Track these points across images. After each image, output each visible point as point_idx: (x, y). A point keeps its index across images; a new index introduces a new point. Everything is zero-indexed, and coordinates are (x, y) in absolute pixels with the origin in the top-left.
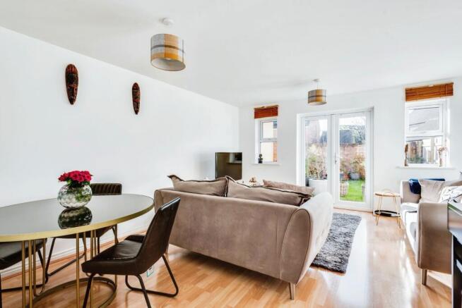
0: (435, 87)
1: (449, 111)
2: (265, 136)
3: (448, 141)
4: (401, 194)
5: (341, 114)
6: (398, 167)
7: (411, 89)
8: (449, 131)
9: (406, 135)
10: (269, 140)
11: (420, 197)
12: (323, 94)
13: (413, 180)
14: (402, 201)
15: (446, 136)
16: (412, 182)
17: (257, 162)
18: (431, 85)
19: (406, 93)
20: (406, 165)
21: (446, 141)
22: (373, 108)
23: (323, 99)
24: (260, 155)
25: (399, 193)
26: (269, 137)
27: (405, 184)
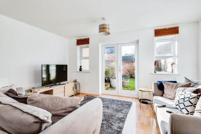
0: (170, 29)
1: (176, 42)
2: (84, 56)
3: (176, 59)
4: (153, 90)
5: (123, 44)
6: (151, 74)
7: (157, 30)
8: (176, 54)
9: (155, 56)
10: (86, 58)
11: (164, 93)
12: (107, 27)
13: (159, 82)
14: (154, 95)
15: (175, 57)
16: (159, 83)
17: (79, 70)
18: (168, 27)
19: (155, 32)
20: (155, 72)
21: (175, 59)
22: (138, 41)
23: (107, 30)
24: (81, 67)
25: (152, 89)
26: (86, 56)
27: (155, 84)
